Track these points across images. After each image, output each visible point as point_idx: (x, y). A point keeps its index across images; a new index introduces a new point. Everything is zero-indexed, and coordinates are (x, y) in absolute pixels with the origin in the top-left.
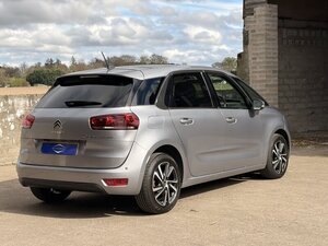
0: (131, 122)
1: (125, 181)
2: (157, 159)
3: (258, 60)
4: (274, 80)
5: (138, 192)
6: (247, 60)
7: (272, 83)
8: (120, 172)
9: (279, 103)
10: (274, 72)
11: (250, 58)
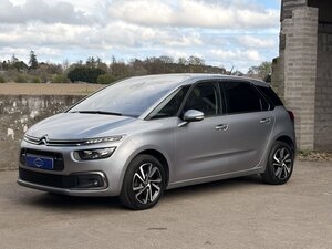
3: (294, 66)
4: (311, 88)
6: (283, 66)
7: (309, 91)
9: (316, 113)
10: (311, 79)
11: (286, 64)
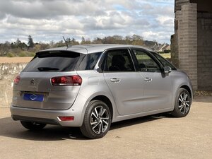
0: (76, 81)
1: (71, 118)
2: (94, 104)
3: (184, 39)
4: (195, 53)
5: (81, 125)
6: (177, 39)
7: (193, 54)
8: (69, 112)
10: (194, 47)
11: (179, 38)
